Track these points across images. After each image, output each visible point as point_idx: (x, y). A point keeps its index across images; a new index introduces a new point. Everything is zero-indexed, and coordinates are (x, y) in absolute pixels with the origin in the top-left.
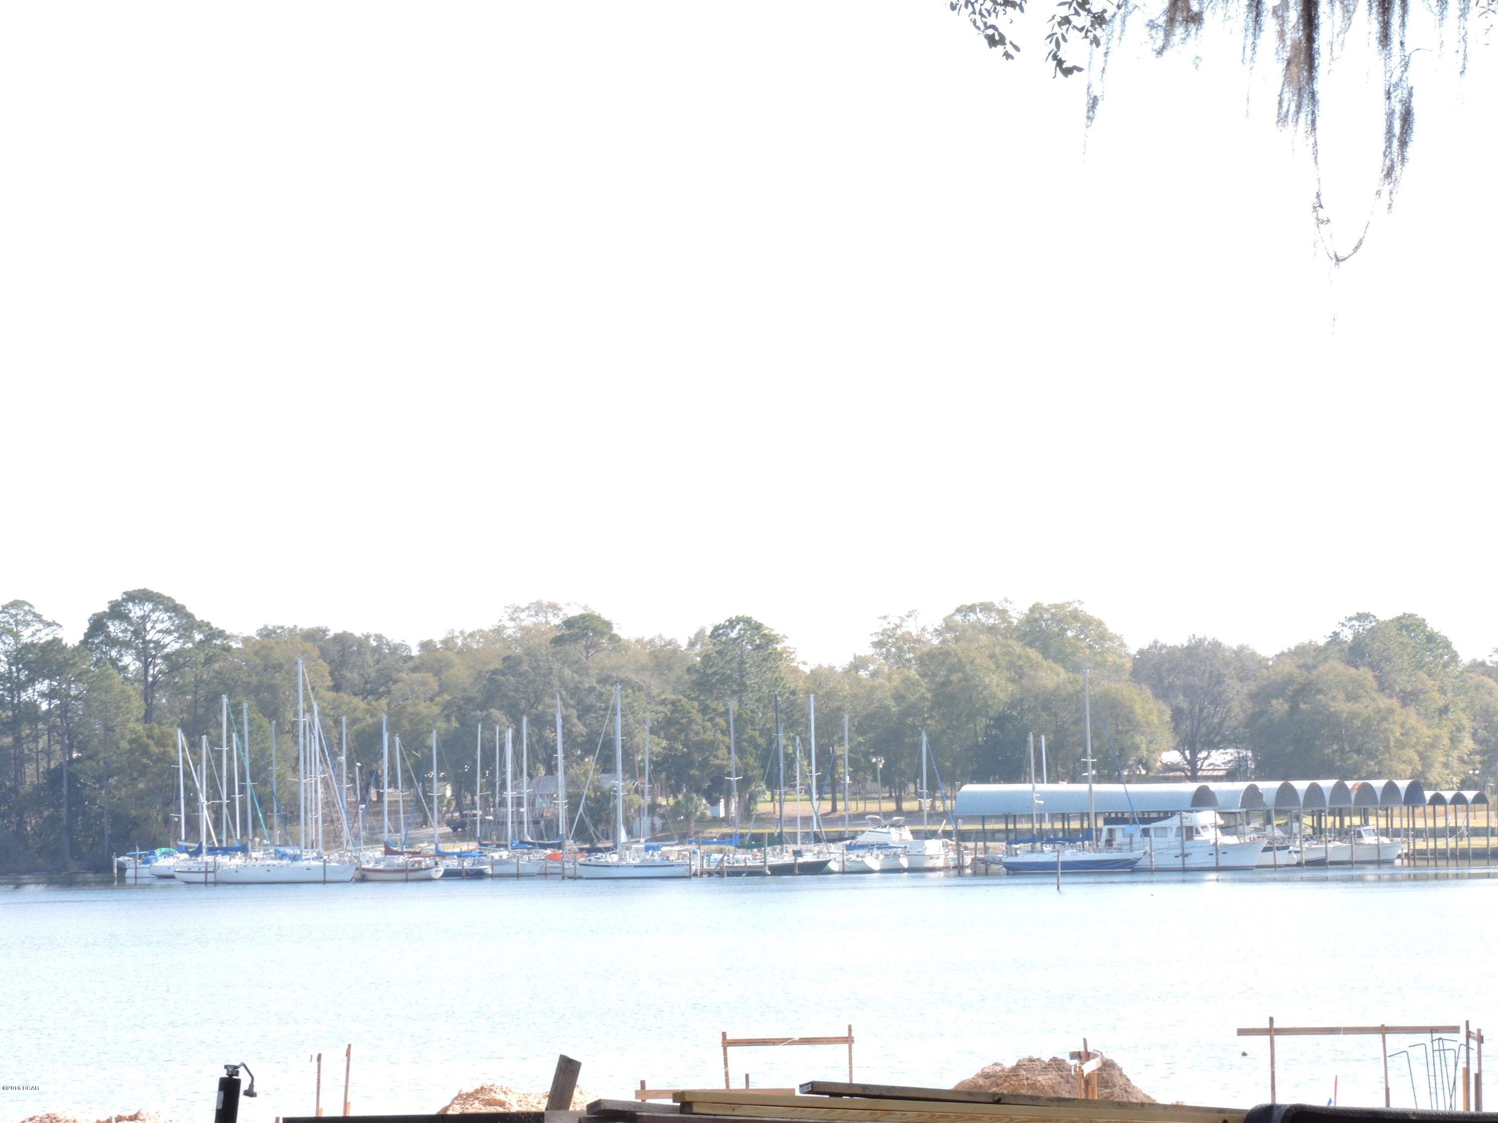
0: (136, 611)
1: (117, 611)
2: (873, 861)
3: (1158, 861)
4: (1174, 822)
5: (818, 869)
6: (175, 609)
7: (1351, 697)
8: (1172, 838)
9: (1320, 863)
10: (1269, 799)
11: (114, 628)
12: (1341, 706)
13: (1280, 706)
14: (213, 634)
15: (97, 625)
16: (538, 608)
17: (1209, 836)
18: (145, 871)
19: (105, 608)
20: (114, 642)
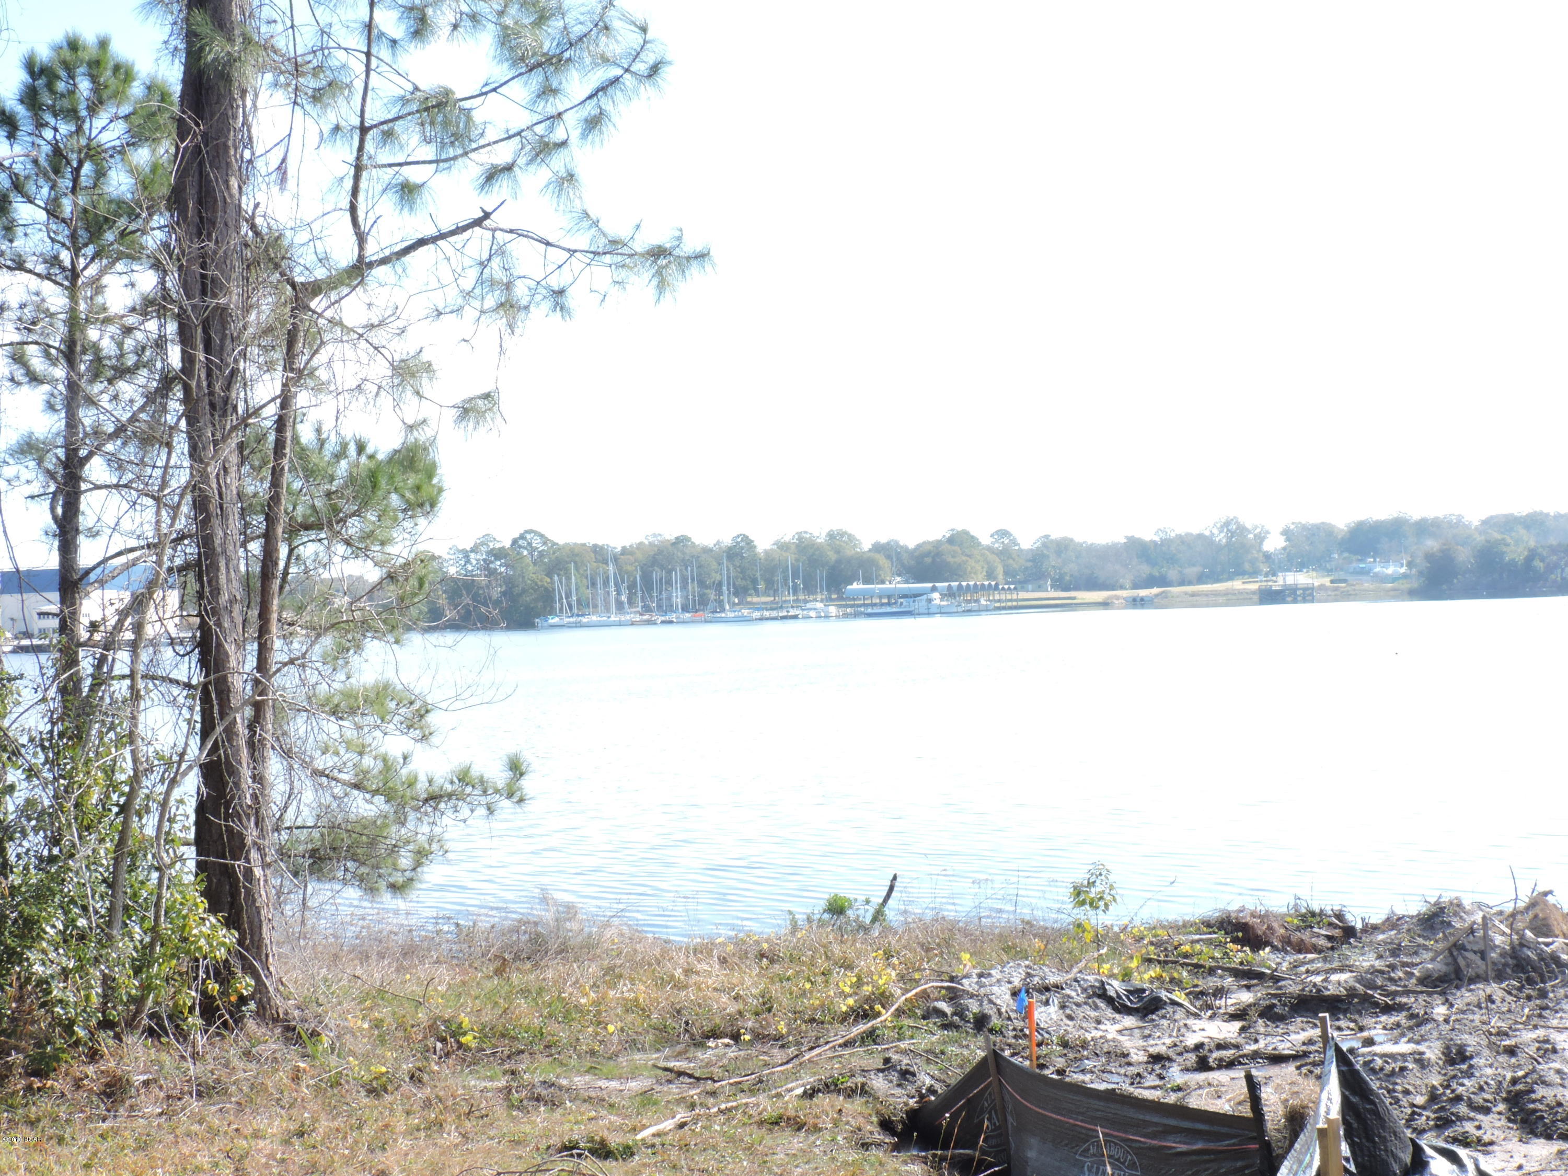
0: (528, 536)
1: (522, 537)
2: (813, 614)
3: (921, 611)
4: (925, 597)
5: (795, 617)
6: (542, 536)
7: (953, 557)
8: (924, 603)
9: (969, 611)
10: (955, 589)
11: (521, 542)
12: (950, 559)
13: (928, 560)
14: (554, 544)
15: (515, 542)
16: (655, 535)
17: (937, 602)
18: (545, 624)
19: (517, 535)
20: (520, 547)
